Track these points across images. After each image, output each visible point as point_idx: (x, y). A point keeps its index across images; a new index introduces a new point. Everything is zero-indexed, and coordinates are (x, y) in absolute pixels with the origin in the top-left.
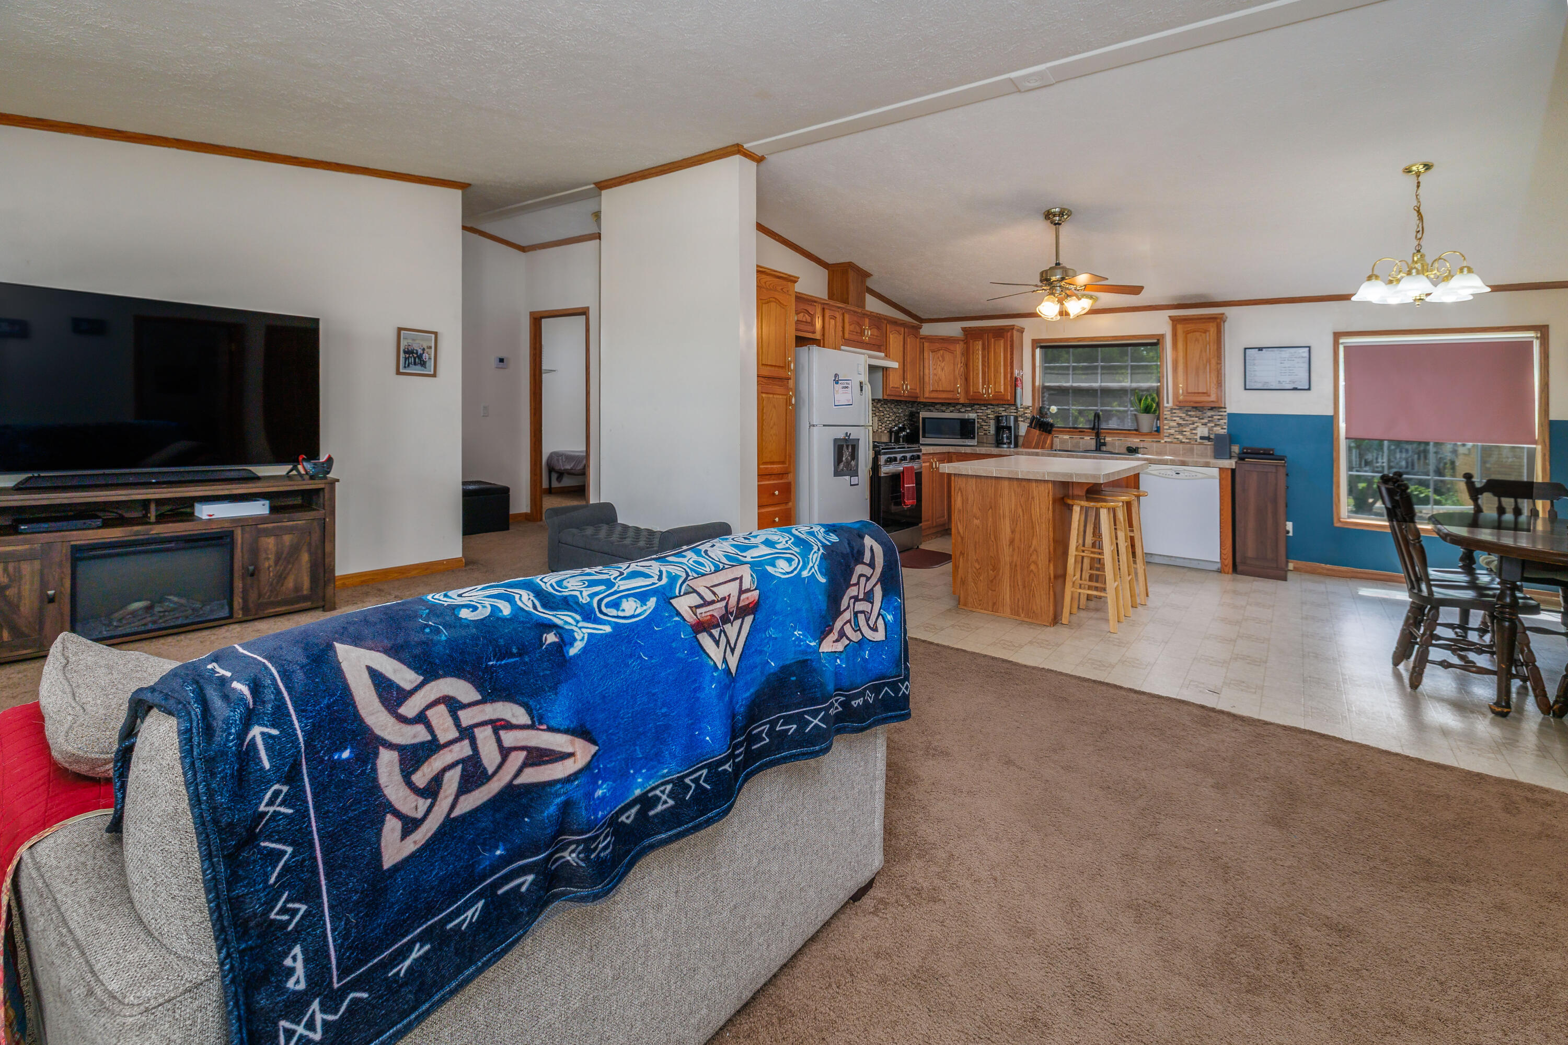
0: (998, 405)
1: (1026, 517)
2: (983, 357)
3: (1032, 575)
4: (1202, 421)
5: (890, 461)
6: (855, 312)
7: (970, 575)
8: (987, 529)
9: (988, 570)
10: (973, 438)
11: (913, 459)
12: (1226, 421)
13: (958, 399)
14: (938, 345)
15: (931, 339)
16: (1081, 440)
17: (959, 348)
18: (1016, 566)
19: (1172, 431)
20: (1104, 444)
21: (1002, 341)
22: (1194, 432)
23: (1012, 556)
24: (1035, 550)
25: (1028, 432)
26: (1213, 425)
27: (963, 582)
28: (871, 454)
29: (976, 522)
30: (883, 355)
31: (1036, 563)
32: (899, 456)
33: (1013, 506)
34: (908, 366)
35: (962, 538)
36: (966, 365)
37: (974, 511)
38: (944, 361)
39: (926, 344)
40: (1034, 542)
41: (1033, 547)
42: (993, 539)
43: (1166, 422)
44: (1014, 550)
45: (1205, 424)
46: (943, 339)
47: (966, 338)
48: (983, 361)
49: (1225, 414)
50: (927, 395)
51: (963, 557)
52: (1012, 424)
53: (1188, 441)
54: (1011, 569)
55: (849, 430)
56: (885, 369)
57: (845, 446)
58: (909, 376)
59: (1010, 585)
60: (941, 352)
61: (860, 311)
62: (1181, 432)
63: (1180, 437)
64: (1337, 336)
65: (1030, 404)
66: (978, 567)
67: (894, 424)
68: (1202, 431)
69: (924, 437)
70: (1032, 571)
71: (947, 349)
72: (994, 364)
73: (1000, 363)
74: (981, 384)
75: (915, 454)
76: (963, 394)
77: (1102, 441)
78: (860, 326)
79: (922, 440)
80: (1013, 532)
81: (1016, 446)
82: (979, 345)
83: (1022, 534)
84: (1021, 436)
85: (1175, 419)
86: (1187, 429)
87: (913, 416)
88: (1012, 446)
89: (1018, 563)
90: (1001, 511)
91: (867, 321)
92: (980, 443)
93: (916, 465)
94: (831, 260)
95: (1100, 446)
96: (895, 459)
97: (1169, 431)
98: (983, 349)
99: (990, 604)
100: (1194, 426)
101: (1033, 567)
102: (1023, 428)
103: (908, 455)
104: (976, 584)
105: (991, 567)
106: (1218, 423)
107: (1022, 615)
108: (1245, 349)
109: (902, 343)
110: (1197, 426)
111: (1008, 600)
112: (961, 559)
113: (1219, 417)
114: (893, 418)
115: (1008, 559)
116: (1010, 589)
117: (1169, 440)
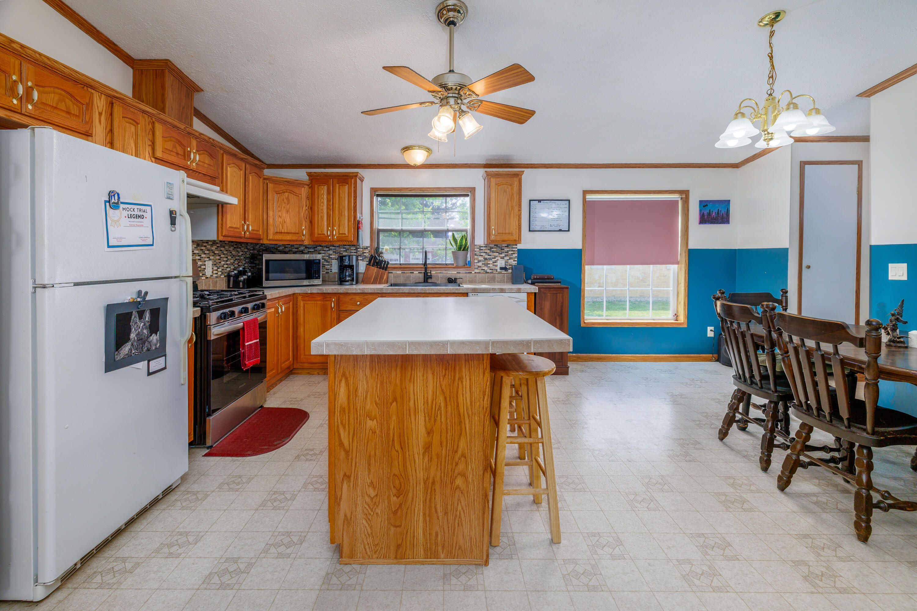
0: (339, 246)
1: (449, 409)
2: (328, 201)
3: (458, 493)
4: (501, 255)
5: (224, 317)
6: (174, 126)
7: (359, 509)
8: (388, 434)
9: (389, 496)
10: (318, 278)
11: (257, 308)
12: (516, 255)
13: (303, 241)
14: (282, 187)
15: (277, 181)
16: (411, 275)
17: (304, 192)
18: (433, 483)
19: (480, 264)
20: (431, 277)
21: (347, 187)
22: (495, 264)
23: (427, 469)
24: (463, 456)
25: (367, 269)
26: (508, 258)
27: (348, 521)
28: (192, 312)
29: (371, 424)
30: (218, 188)
31: (463, 475)
32: (237, 309)
33: (430, 393)
34: (250, 206)
35: (347, 452)
36: (311, 208)
37: (368, 407)
38: (288, 203)
39: (270, 185)
40: (462, 444)
41: (460, 452)
42: (397, 447)
43: (476, 257)
44: (430, 459)
45: (502, 258)
46: (288, 182)
47: (311, 183)
48: (328, 205)
49: (516, 249)
50: (271, 237)
51: (349, 481)
52: (354, 264)
53: (491, 271)
54: (426, 488)
55: (143, 286)
56: (221, 206)
57: (135, 314)
58: (251, 216)
59: (424, 514)
60: (286, 194)
61: (183, 127)
62: (486, 265)
63: (486, 268)
64: (585, 192)
65: (368, 245)
66: (372, 493)
67: (232, 267)
68: (501, 263)
69: (267, 279)
70: (458, 487)
71: (292, 192)
72: (339, 207)
73: (344, 207)
74: (326, 226)
75: (258, 302)
76: (307, 236)
77: (429, 274)
78: (183, 147)
79: (265, 283)
80: (429, 432)
81: (357, 283)
82: (324, 190)
83: (444, 434)
84: (361, 273)
85: (482, 254)
86: (491, 262)
87: (255, 259)
88: (354, 283)
89: (438, 479)
90: (412, 402)
91: (194, 143)
92: (324, 282)
93: (259, 316)
94: (137, 53)
95: (428, 278)
96: (232, 314)
97: (478, 264)
98: (328, 193)
99: (393, 548)
100: (496, 259)
101: (459, 482)
102: (362, 266)
103: (250, 306)
104: (368, 520)
105: (394, 491)
106: (511, 257)
107: (442, 556)
108: (530, 201)
109: (242, 180)
110: (498, 260)
111: (421, 536)
112: (345, 486)
113: (512, 252)
114: (232, 261)
115: (421, 475)
116: (425, 519)
117: (478, 271)
